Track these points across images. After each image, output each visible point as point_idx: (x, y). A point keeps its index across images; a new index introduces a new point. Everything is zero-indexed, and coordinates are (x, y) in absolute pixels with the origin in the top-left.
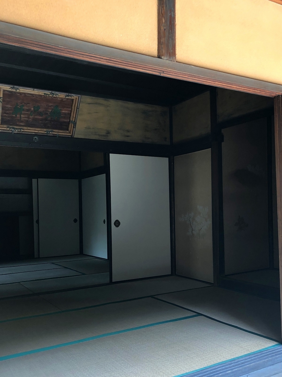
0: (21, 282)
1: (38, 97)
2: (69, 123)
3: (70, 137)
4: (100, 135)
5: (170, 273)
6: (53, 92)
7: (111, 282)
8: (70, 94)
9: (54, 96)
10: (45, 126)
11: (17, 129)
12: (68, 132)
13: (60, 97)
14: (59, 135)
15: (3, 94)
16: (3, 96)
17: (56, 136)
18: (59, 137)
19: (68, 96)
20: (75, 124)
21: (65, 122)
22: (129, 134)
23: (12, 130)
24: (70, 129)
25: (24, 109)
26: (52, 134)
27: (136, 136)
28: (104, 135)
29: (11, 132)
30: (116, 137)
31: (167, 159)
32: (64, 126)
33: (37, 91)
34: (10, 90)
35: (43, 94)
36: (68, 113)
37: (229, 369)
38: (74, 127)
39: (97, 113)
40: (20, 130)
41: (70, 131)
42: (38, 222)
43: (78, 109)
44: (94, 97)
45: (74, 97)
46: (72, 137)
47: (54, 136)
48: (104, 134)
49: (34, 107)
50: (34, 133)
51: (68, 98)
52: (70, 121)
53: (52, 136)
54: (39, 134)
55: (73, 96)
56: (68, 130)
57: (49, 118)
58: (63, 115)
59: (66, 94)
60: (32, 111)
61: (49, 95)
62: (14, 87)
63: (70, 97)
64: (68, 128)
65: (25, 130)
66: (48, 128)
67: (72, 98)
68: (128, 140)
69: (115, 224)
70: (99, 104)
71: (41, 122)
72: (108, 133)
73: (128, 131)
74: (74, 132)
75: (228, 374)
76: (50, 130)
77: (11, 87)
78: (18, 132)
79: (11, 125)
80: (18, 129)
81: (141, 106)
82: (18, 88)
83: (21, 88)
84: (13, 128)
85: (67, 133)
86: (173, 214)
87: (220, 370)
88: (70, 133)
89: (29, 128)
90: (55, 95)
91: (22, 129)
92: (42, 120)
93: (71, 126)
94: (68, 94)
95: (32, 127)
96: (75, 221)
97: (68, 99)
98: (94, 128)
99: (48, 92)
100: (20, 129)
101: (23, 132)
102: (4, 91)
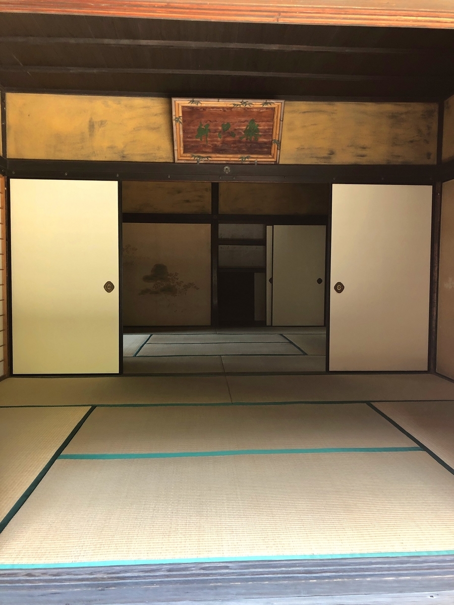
0: (222, 355)
1: (226, 110)
2: (271, 144)
3: (273, 163)
4: (318, 158)
5: (426, 369)
6: (245, 101)
7: (328, 371)
8: (268, 101)
9: (247, 106)
10: (239, 151)
11: (203, 157)
12: (270, 156)
13: (256, 106)
14: (258, 161)
15: (183, 112)
16: (183, 114)
17: (254, 164)
18: (258, 164)
19: (266, 103)
20: (279, 143)
21: (265, 143)
22: (364, 152)
23: (197, 160)
24: (273, 152)
25: (209, 130)
26: (248, 161)
27: (377, 155)
28: (324, 158)
29: (196, 162)
30: (344, 158)
31: (431, 187)
32: (266, 149)
33: (223, 103)
34: (190, 105)
35: (232, 106)
36: (269, 129)
37: (394, 572)
38: (278, 149)
39: (315, 125)
40: (206, 159)
41: (274, 155)
42: (271, 280)
43: (281, 122)
44: (312, 103)
45: (275, 104)
46: (276, 164)
47: (252, 164)
48: (326, 155)
49: (222, 126)
50: (224, 162)
51: (266, 106)
52: (272, 140)
53: (248, 164)
54: (231, 162)
55: (273, 103)
56: (270, 154)
57: (244, 139)
58: (261, 132)
59: (263, 101)
60: (220, 132)
61: (240, 105)
62: (193, 101)
63: (269, 106)
64: (271, 151)
65: (213, 159)
66: (243, 153)
67: (273, 106)
68: (363, 161)
69: (335, 288)
70: (320, 111)
71: (232, 145)
72: (332, 153)
73: (364, 148)
74: (278, 157)
75: (386, 582)
76: (246, 156)
77: (191, 101)
78: (205, 162)
79: (196, 153)
80: (205, 157)
81: (388, 107)
82: (199, 102)
83: (202, 100)
84: (199, 157)
85: (270, 158)
86: (436, 278)
87: (374, 570)
88: (273, 158)
89: (218, 155)
90: (249, 104)
91: (210, 157)
92: (234, 142)
93: (274, 146)
94: (265, 101)
95: (222, 153)
96: (319, 281)
97: (267, 108)
98: (309, 148)
99: (237, 102)
100: (207, 157)
101: (210, 161)
102: (183, 107)
